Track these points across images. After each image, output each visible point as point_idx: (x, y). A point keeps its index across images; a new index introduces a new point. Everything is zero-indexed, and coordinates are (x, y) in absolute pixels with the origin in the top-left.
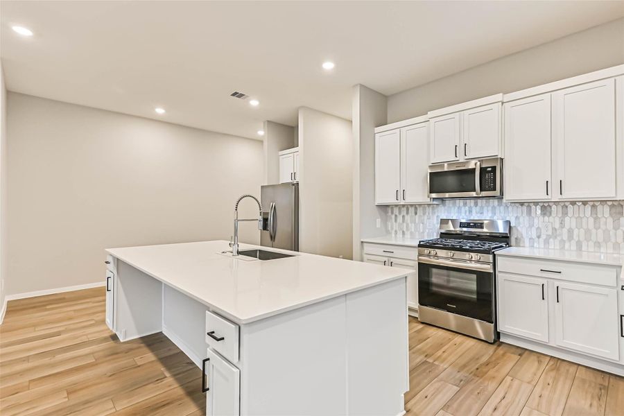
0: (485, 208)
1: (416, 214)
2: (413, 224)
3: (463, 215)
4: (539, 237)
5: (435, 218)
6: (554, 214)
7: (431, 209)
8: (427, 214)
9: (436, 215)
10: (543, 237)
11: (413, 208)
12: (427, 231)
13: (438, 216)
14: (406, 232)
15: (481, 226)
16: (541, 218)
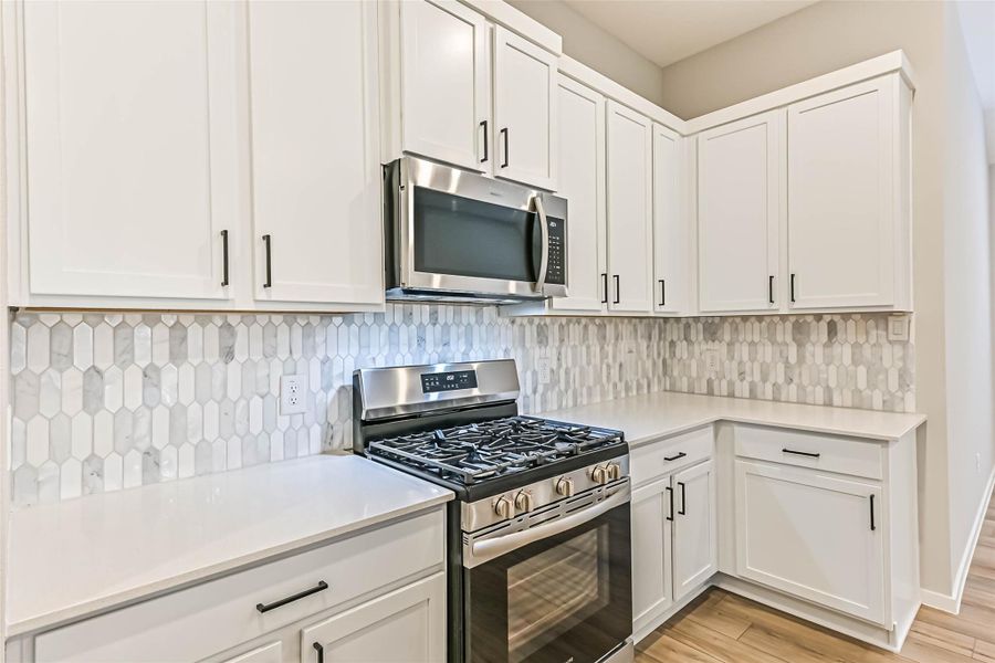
0: (453, 329)
1: (228, 354)
2: (212, 407)
3: (404, 349)
4: (535, 392)
5: (316, 367)
6: (550, 340)
7: (297, 332)
8: (283, 355)
9: (321, 355)
10: (540, 389)
11: (213, 330)
12: (283, 422)
13: (326, 361)
14: (168, 455)
15: (469, 379)
16: (537, 349)
